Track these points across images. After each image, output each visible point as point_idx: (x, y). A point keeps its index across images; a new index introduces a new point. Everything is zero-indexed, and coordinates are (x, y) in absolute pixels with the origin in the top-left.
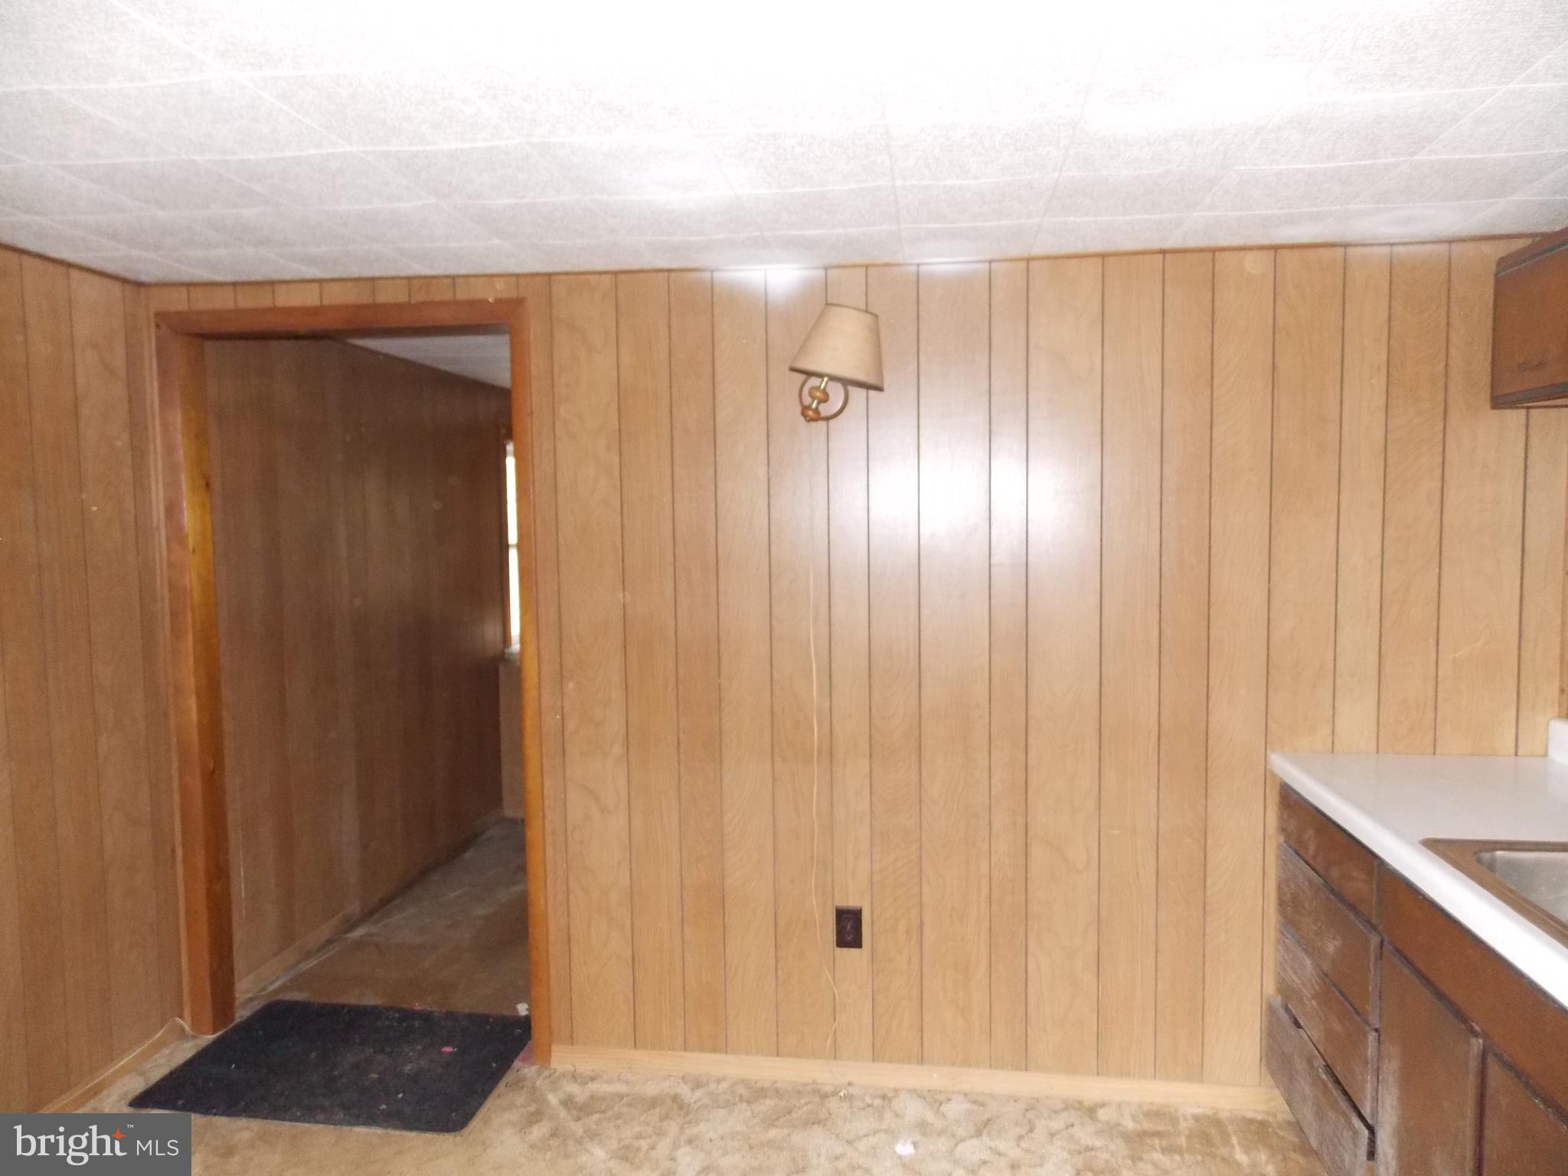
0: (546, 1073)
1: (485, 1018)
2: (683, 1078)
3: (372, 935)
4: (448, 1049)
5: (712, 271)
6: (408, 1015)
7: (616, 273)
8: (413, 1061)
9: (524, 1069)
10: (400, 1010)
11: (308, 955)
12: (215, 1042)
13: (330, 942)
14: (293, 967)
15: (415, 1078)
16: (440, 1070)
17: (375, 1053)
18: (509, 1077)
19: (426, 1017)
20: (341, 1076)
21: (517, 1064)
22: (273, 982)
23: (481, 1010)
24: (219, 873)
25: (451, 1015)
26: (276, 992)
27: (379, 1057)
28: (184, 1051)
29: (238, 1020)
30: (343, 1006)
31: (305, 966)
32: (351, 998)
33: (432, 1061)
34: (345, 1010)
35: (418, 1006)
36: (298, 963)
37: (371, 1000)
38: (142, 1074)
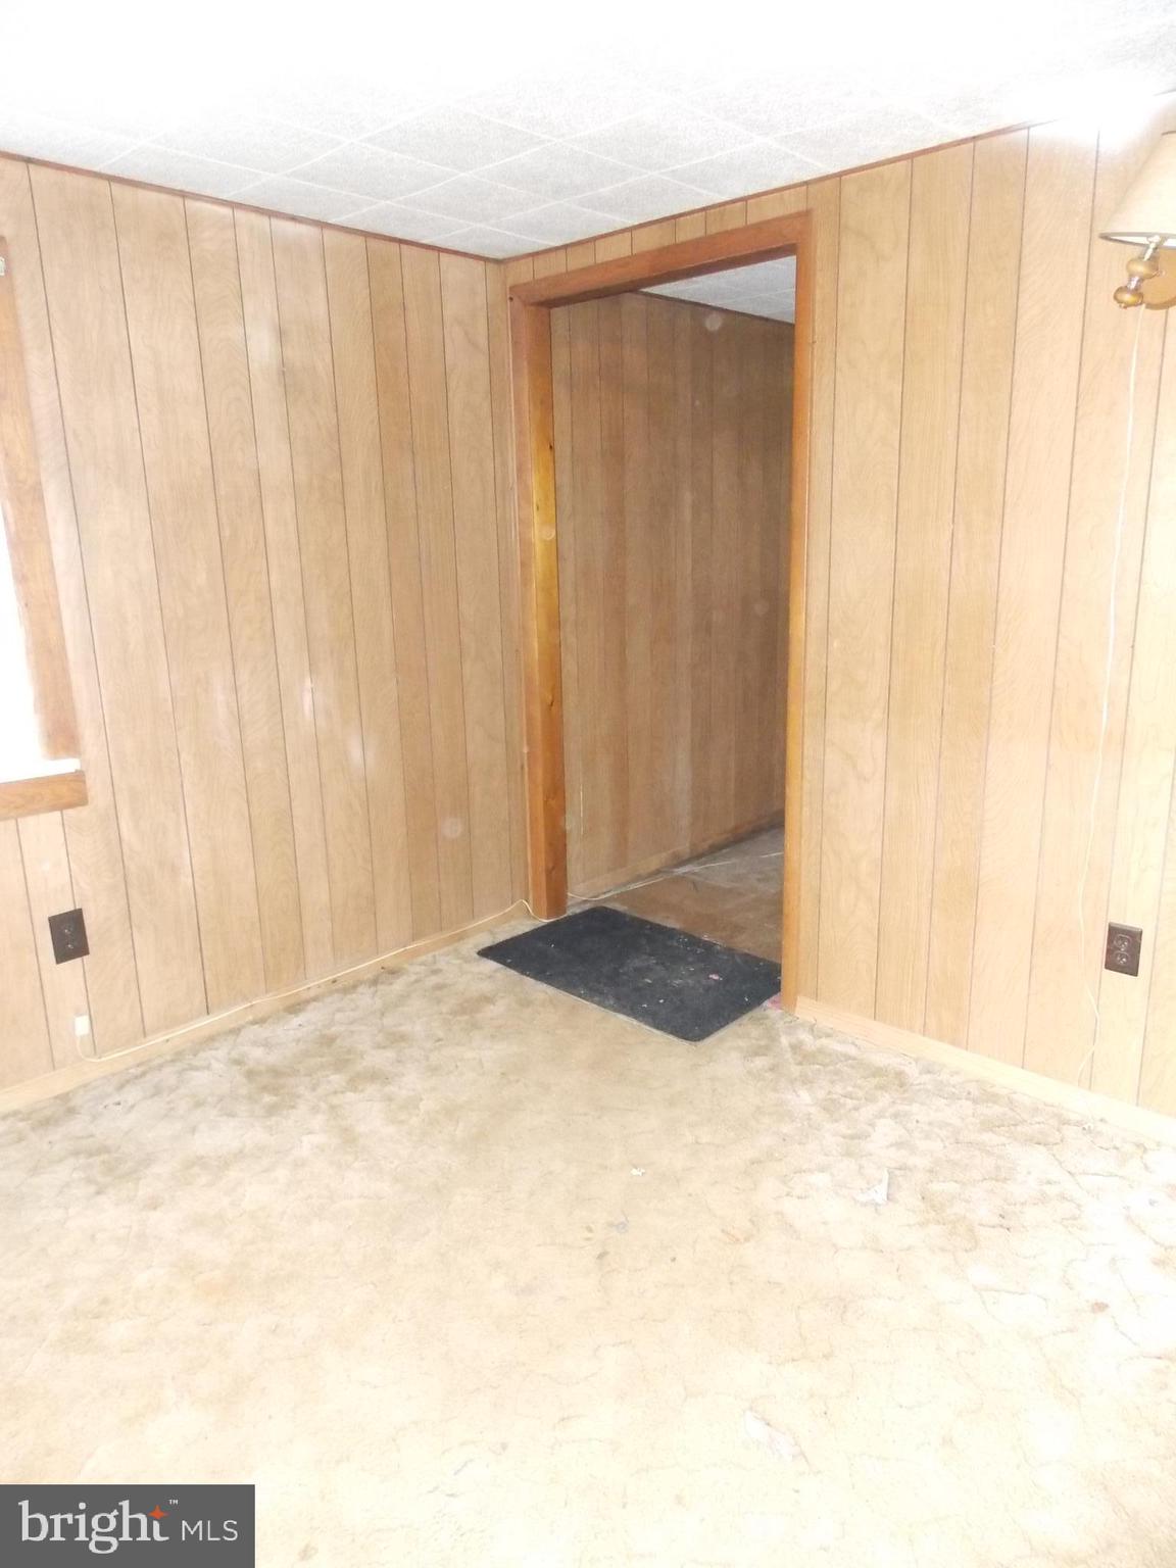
0: (789, 1019)
1: (757, 960)
2: (917, 1060)
3: (695, 874)
4: (715, 977)
5: (1029, 128)
6: (695, 941)
7: (911, 157)
8: (683, 978)
9: (770, 1009)
10: (691, 937)
11: (639, 878)
12: (549, 925)
13: (658, 872)
14: (625, 885)
15: (678, 992)
16: (701, 990)
17: (657, 964)
18: (756, 1012)
19: (709, 946)
20: (624, 974)
21: (767, 1003)
22: (605, 893)
23: (759, 954)
24: (555, 792)
25: (730, 951)
26: (606, 900)
27: (658, 968)
28: (523, 926)
29: (570, 912)
30: (647, 922)
31: (633, 887)
32: (658, 919)
33: (699, 982)
34: (648, 927)
35: (706, 938)
36: (629, 883)
37: (671, 923)
38: (491, 932)
